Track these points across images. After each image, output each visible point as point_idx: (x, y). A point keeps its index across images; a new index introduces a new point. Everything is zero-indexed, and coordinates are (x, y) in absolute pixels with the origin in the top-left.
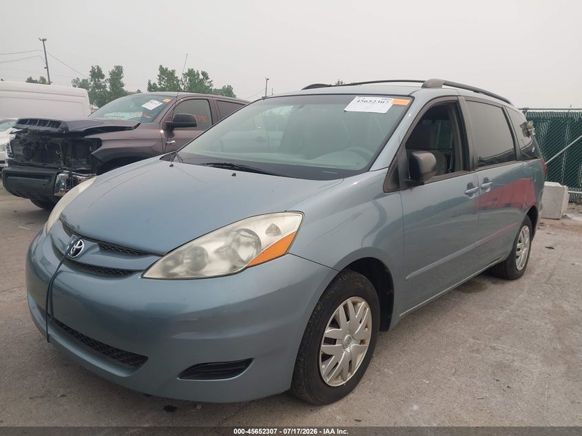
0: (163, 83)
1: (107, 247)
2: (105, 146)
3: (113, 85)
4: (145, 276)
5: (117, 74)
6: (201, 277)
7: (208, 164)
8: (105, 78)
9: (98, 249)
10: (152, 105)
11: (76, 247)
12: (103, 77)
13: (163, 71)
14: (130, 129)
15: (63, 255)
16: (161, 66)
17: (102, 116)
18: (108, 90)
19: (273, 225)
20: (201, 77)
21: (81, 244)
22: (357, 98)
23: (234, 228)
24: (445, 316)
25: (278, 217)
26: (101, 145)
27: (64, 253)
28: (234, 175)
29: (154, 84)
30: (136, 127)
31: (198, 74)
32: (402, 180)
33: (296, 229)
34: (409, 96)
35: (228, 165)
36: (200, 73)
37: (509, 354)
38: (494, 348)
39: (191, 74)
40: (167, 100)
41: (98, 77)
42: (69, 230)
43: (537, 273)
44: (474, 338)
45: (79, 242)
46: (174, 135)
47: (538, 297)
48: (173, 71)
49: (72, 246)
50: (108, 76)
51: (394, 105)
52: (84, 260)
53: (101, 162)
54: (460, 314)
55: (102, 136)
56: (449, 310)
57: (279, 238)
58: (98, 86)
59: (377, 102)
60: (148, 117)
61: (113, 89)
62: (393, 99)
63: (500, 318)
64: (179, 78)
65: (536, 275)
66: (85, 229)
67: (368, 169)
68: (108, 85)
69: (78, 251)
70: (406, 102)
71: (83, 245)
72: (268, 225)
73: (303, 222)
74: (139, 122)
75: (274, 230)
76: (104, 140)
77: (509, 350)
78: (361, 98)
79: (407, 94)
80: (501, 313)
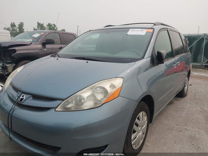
0: (39, 28)
1: (36, 97)
2: (17, 52)
3: (19, 29)
4: (56, 110)
5: (21, 25)
6: (83, 109)
7: (73, 58)
8: (17, 27)
9: (32, 98)
10: (36, 35)
11: (21, 97)
12: (15, 26)
13: (39, 24)
14: (28, 45)
15: (14, 101)
16: (38, 22)
17: (16, 40)
18: (18, 31)
19: (111, 84)
20: (53, 26)
21: (23, 96)
22: (131, 30)
23: (95, 86)
24: (162, 116)
25: (114, 80)
26: (16, 52)
27: (15, 100)
28: (87, 62)
29: (36, 29)
30: (30, 44)
31: (52, 25)
32: (155, 62)
33: (121, 85)
34: (152, 28)
35: (82, 58)
36: (53, 24)
37: (193, 131)
38: (186, 129)
39: (49, 25)
40: (42, 33)
41: (13, 26)
42: (16, 89)
43: (189, 95)
44: (177, 125)
45: (22, 95)
46: (46, 47)
47: (194, 105)
48: (43, 24)
49: (19, 97)
50: (17, 26)
51: (147, 32)
52: (25, 103)
53: (16, 58)
54: (168, 115)
55: (16, 48)
56: (163, 113)
57: (115, 89)
58: (13, 30)
59: (140, 31)
60: (35, 40)
61: (20, 31)
62: (146, 30)
63: (184, 115)
64: (45, 27)
65: (190, 96)
66: (24, 89)
67: (143, 58)
68: (18, 29)
69: (22, 99)
70: (152, 30)
71: (24, 97)
72: (110, 84)
73: (124, 82)
74: (31, 42)
75: (113, 86)
76: (17, 50)
77: (192, 129)
78: (133, 29)
79: (151, 28)
80: (183, 113)
